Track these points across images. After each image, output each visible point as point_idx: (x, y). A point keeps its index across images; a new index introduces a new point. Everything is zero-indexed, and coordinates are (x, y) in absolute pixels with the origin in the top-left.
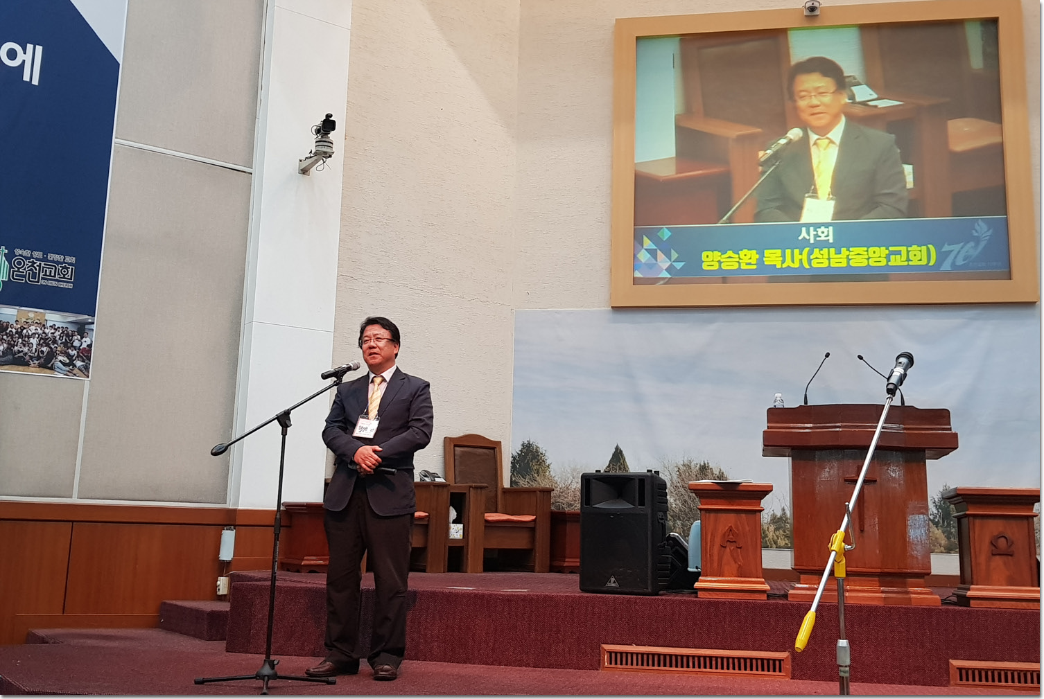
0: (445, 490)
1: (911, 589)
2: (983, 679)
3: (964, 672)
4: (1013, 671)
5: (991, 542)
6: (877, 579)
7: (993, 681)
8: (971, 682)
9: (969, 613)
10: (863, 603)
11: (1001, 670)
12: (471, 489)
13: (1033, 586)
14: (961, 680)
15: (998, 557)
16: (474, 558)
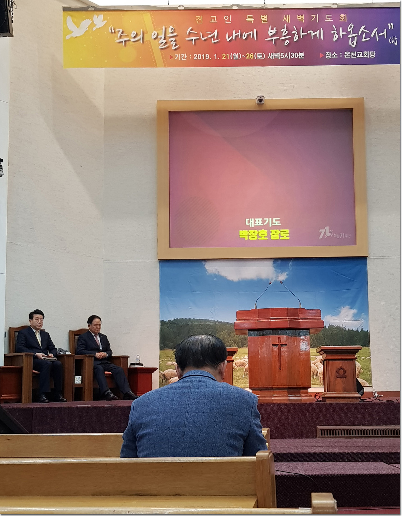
0: (72, 358)
1: (302, 395)
2: (332, 434)
3: (323, 432)
4: (344, 430)
5: (336, 372)
6: (287, 391)
7: (336, 435)
8: (326, 436)
9: (327, 404)
10: (280, 402)
11: (339, 430)
12: (86, 358)
13: (354, 391)
14: (322, 435)
15: (339, 378)
16: (88, 392)
